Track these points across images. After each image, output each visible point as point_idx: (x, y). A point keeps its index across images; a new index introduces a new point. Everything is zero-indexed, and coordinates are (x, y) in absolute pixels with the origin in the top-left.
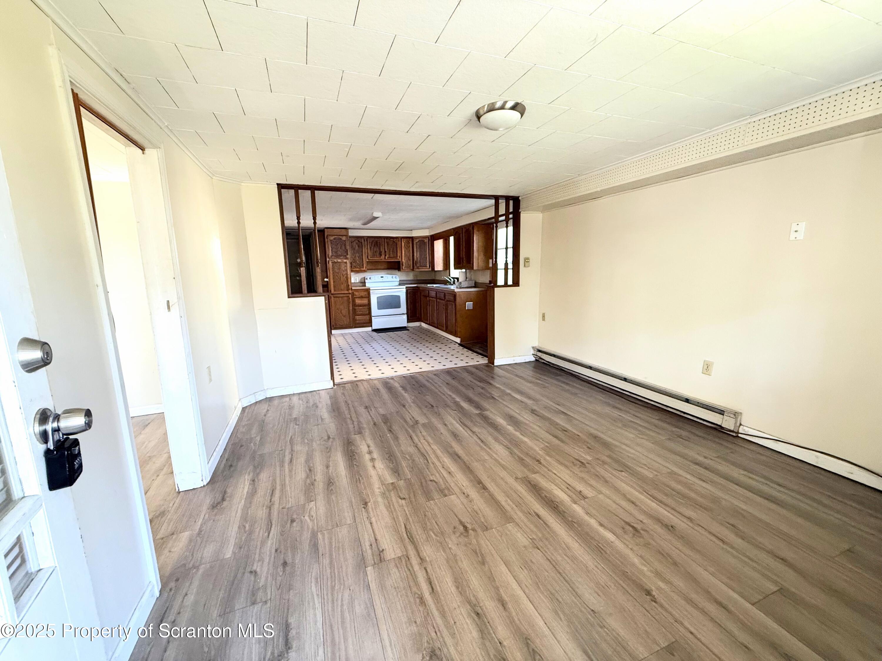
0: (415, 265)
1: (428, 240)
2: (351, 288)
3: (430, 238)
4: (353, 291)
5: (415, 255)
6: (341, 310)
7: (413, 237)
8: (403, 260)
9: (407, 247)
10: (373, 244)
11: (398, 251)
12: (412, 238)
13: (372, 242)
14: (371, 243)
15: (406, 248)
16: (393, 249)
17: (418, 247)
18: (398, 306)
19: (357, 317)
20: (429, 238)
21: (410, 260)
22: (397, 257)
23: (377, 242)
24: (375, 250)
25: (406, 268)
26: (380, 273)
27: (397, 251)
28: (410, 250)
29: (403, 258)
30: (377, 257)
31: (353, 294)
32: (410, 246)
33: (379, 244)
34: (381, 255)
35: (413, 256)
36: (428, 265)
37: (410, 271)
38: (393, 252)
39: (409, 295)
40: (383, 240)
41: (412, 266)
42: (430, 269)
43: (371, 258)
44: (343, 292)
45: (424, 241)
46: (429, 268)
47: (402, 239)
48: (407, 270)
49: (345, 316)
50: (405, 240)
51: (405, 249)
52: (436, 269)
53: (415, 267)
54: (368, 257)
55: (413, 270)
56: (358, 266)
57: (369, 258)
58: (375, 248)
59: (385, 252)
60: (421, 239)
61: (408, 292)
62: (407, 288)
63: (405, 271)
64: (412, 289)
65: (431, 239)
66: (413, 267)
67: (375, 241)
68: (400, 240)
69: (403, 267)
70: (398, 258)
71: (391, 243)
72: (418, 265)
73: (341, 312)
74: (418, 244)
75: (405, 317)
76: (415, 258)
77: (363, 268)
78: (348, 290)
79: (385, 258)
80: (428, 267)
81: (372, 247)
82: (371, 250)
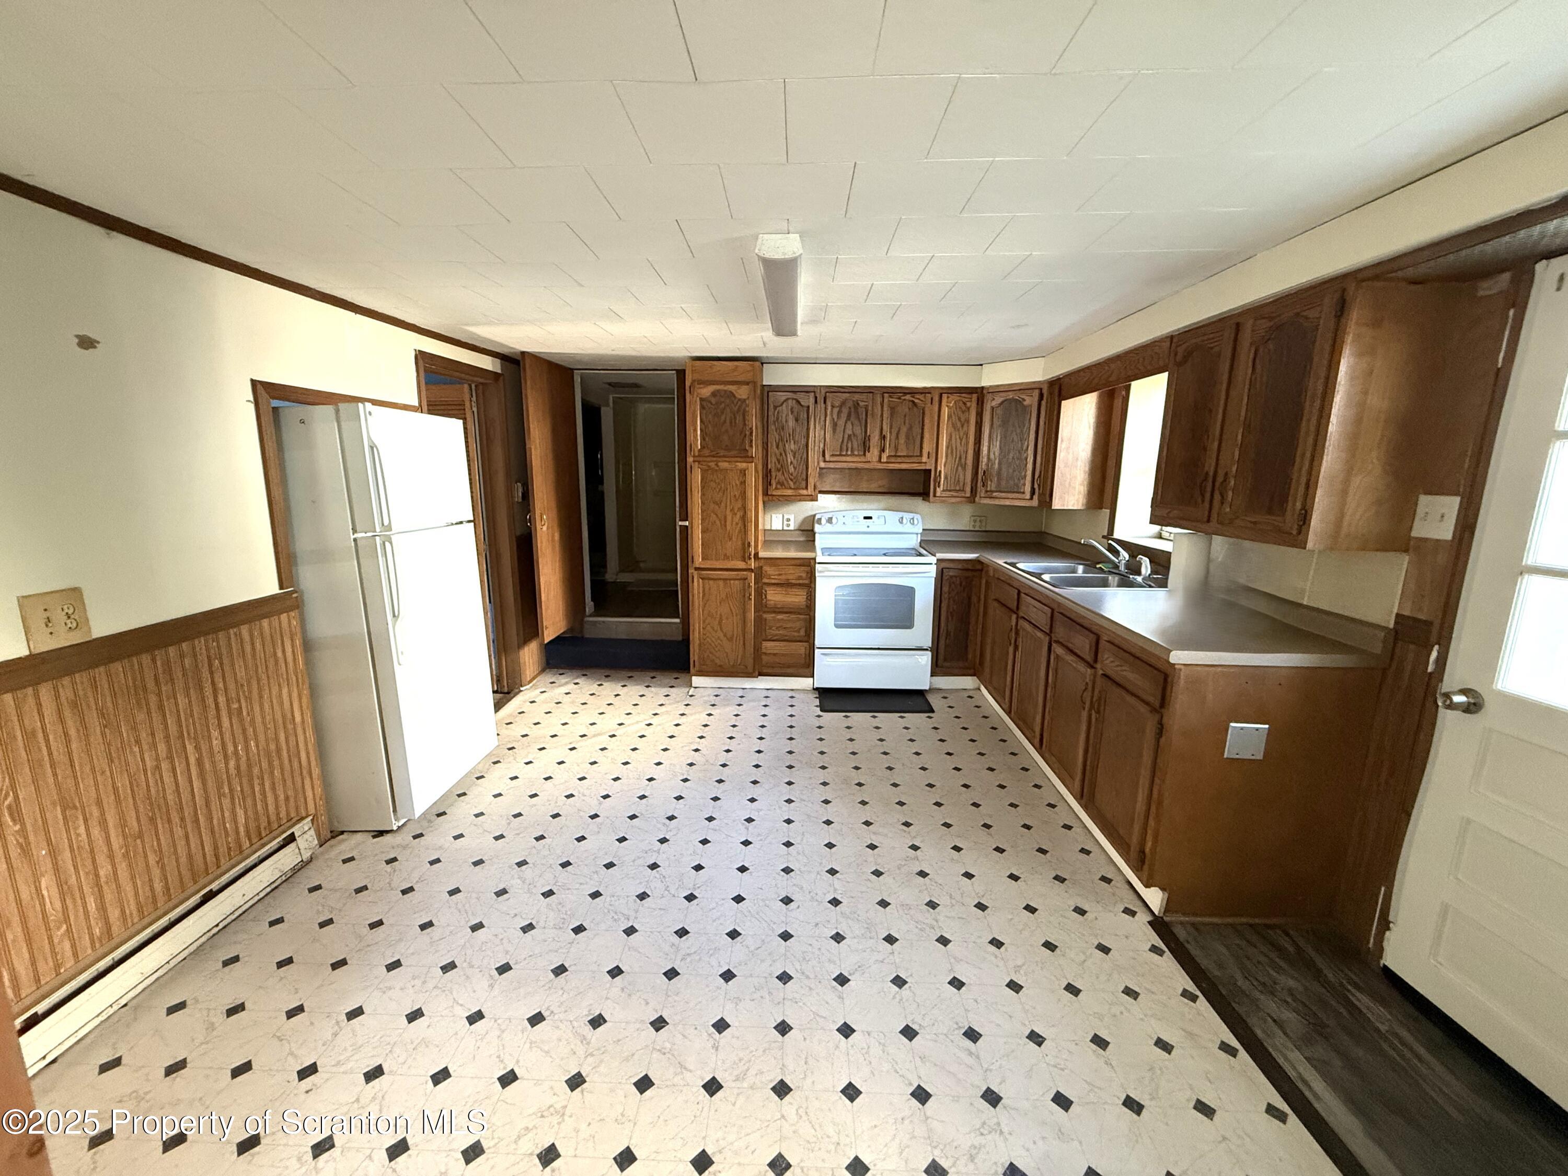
0: (980, 484)
1: (1036, 398)
2: (756, 555)
3: (1045, 392)
4: (762, 563)
5: (985, 449)
6: (721, 619)
7: (983, 388)
8: (941, 467)
9: (958, 424)
10: (845, 411)
11: (927, 435)
12: (980, 394)
13: (841, 407)
14: (836, 410)
15: (954, 426)
16: (910, 428)
17: (997, 422)
18: (906, 621)
19: (768, 646)
20: (1041, 389)
21: (964, 469)
22: (921, 455)
23: (856, 405)
24: (849, 431)
25: (948, 494)
26: (865, 506)
27: (922, 438)
28: (967, 434)
29: (942, 460)
30: (853, 455)
31: (759, 573)
32: (968, 421)
33: (862, 411)
34: (866, 448)
35: (977, 453)
36: (1028, 488)
37: (961, 502)
38: (907, 437)
39: (946, 589)
40: (879, 399)
41: (968, 489)
42: (1035, 502)
43: (832, 459)
44: (730, 564)
45: (1019, 402)
46: (1031, 498)
47: (945, 396)
48: (953, 500)
49: (730, 639)
50: (955, 397)
51: (951, 429)
52: (1057, 504)
53: (981, 491)
54: (824, 455)
55: (972, 499)
56: (791, 483)
57: (827, 458)
58: (849, 425)
59: (883, 438)
60: (1010, 395)
61: (945, 578)
62: (943, 565)
63: (943, 502)
64: (960, 566)
65: (1051, 393)
66: (974, 491)
67: (850, 404)
68: (936, 399)
69: (939, 491)
70: (924, 459)
71: (904, 409)
72: (992, 485)
73: (720, 623)
74: (999, 411)
75: (926, 659)
76: (984, 460)
77: (807, 488)
78: (745, 558)
79: (880, 457)
80: (1028, 496)
81: (841, 423)
82: (834, 430)
